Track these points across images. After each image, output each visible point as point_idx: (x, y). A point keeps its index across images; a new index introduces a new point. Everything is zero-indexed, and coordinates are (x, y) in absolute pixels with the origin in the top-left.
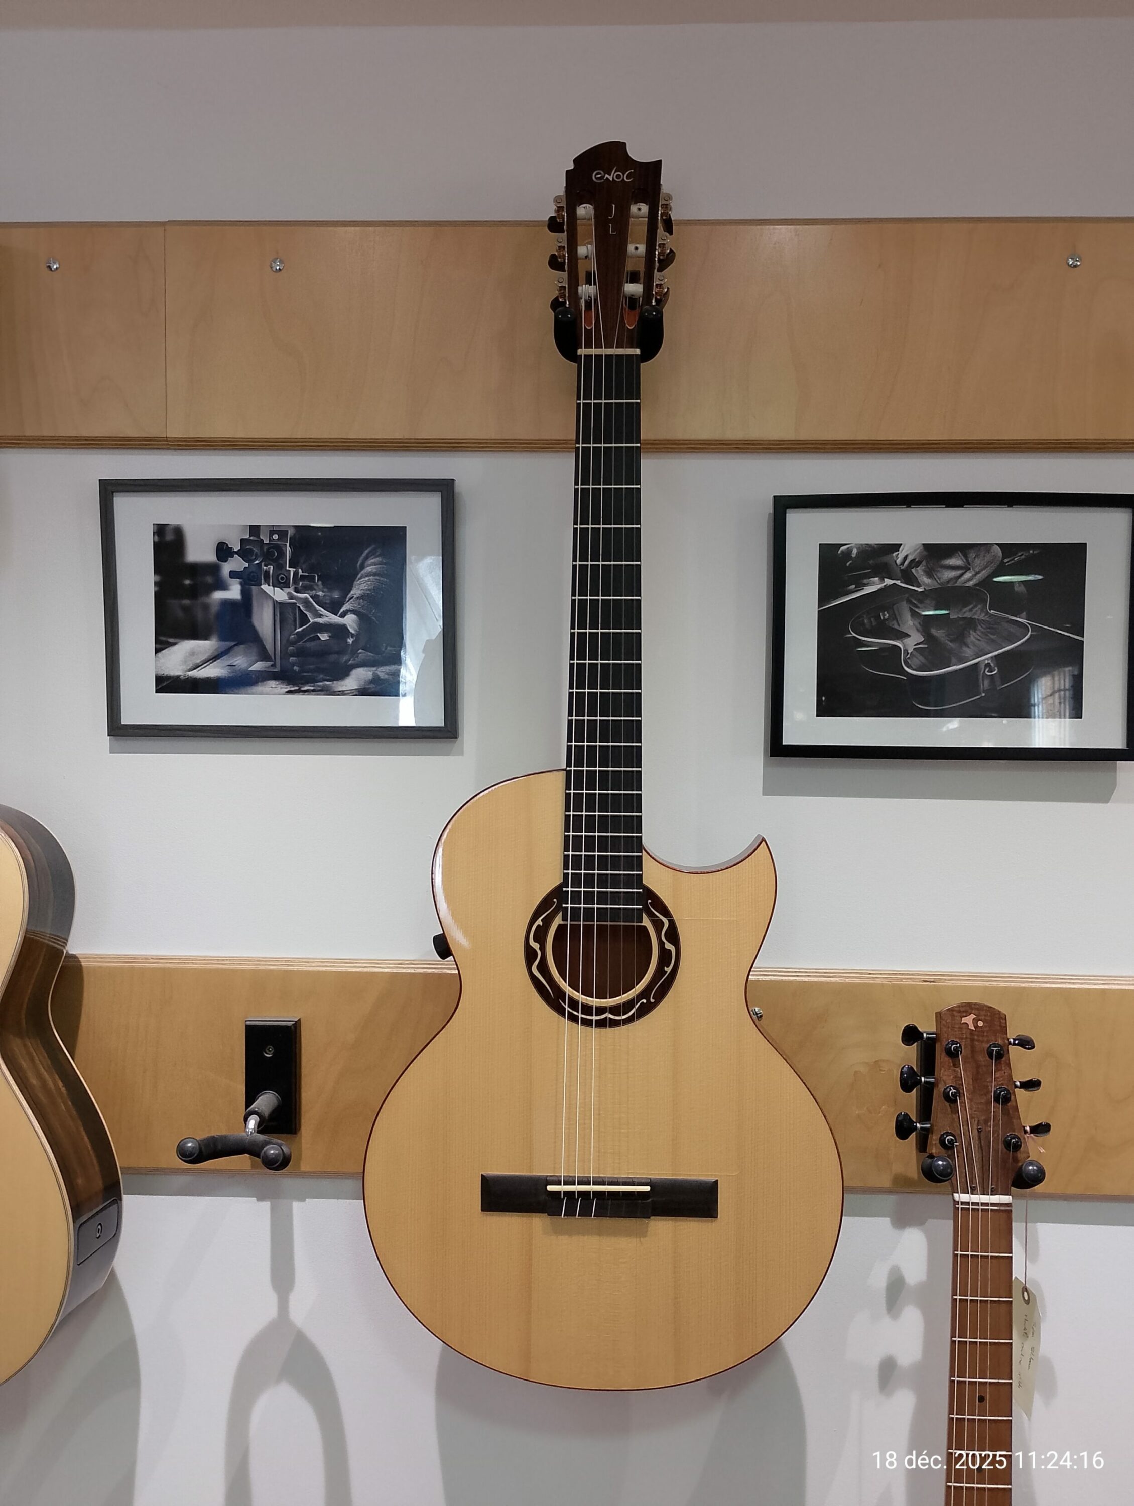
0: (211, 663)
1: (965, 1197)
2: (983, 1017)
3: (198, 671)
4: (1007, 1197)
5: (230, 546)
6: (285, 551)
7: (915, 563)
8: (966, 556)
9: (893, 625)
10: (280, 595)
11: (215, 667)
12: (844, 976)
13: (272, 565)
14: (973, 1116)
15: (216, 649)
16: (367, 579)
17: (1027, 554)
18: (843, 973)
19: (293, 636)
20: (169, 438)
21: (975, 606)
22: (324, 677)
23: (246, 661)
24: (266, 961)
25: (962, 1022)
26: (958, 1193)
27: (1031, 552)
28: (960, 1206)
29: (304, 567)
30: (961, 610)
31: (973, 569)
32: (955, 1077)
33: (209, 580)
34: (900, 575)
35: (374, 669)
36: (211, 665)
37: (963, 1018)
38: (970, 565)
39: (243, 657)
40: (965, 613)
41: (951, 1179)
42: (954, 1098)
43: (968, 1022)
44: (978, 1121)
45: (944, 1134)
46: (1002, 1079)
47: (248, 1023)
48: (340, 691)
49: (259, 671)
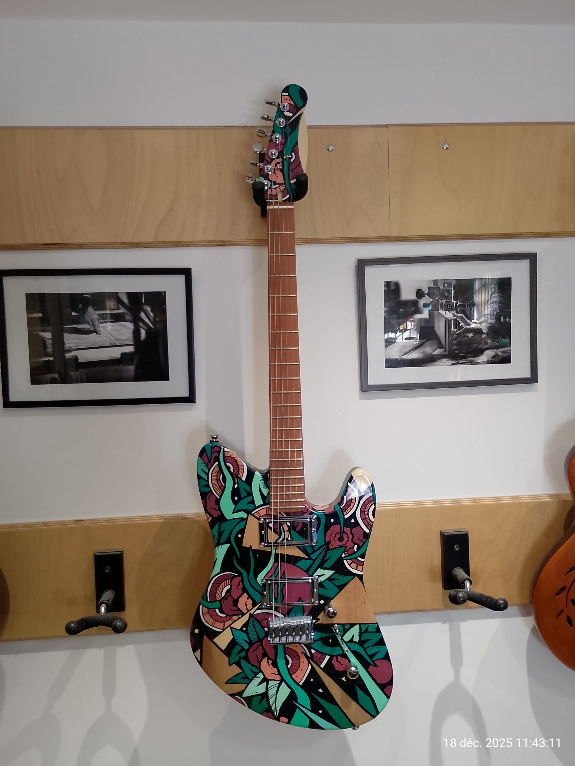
0: (414, 351)
3: (407, 356)
5: (423, 291)
6: (451, 292)
10: (449, 315)
11: (415, 353)
13: (444, 300)
15: (416, 344)
16: (492, 305)
19: (455, 336)
20: (391, 236)
22: (471, 356)
23: (431, 349)
29: (461, 300)
33: (413, 309)
35: (496, 350)
47: (442, 533)
48: (478, 362)
49: (438, 354)
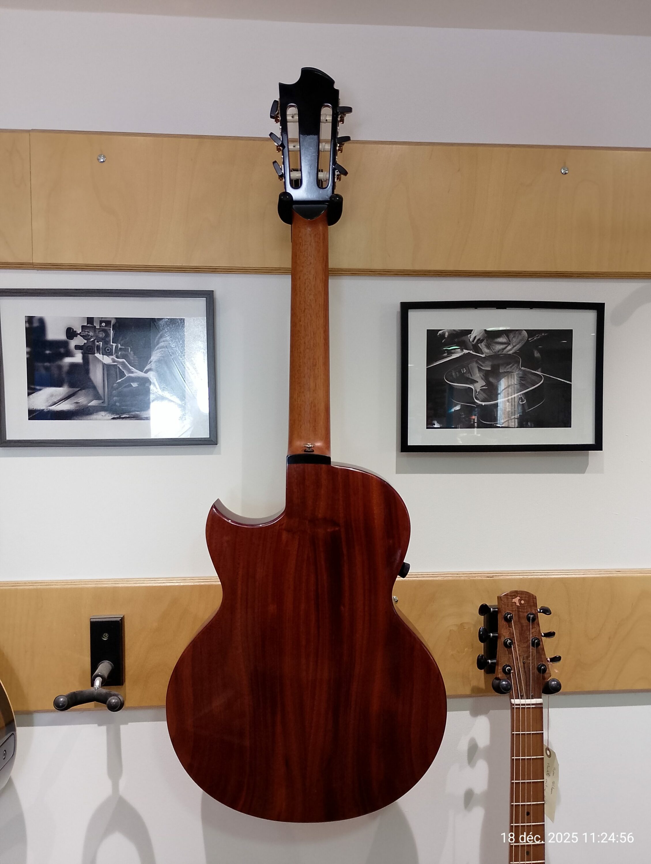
0: (64, 401)
1: (517, 701)
2: (524, 598)
3: (56, 406)
4: (540, 699)
5: (74, 330)
6: (109, 333)
7: (480, 341)
8: (508, 337)
9: (468, 376)
10: (107, 360)
11: (66, 404)
12: (443, 576)
13: (101, 341)
14: (520, 655)
15: (67, 393)
16: (161, 350)
17: (541, 336)
18: (443, 574)
19: (115, 385)
20: (34, 263)
21: (513, 365)
22: (135, 409)
23: (86, 400)
24: (102, 582)
25: (513, 601)
26: (513, 699)
27: (543, 334)
28: (515, 707)
29: (122, 342)
30: (505, 367)
31: (512, 344)
32: (510, 633)
33: (62, 350)
34: (472, 348)
36: (64, 402)
37: (513, 599)
38: (510, 342)
39: (84, 398)
40: (508, 369)
41: (509, 692)
42: (509, 645)
43: (516, 602)
44: (523, 658)
45: (505, 666)
46: (535, 633)
47: (92, 620)
48: (145, 418)
49: (95, 406)
